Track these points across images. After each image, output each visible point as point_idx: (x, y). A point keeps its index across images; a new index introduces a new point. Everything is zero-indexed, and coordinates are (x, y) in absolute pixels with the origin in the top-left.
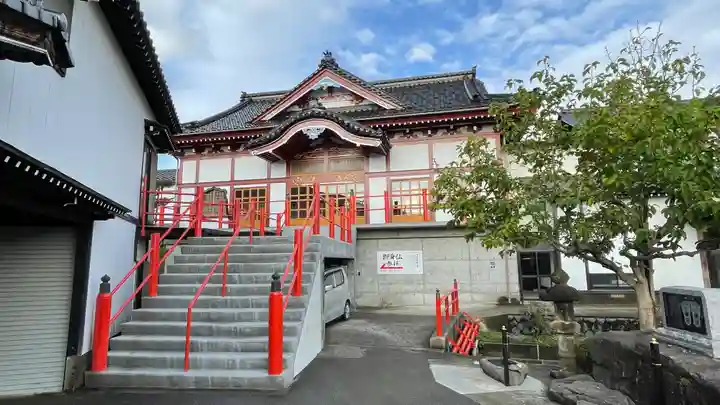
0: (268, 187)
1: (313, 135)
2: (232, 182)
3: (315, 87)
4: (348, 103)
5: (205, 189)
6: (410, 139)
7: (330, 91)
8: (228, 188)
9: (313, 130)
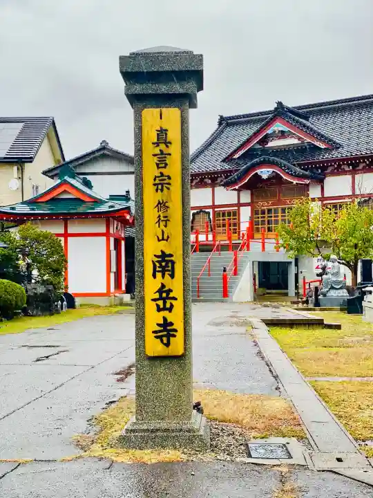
0: (239, 210)
1: (265, 176)
2: (213, 207)
3: (269, 131)
4: (296, 141)
5: (195, 211)
6: (338, 171)
7: (283, 132)
8: (211, 211)
9: (265, 173)
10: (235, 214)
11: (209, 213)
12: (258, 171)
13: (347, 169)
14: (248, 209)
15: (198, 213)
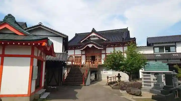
0: (82, 56)
1: (90, 47)
3: (91, 35)
4: (97, 38)
5: (69, 56)
6: (110, 47)
7: (94, 36)
8: (74, 56)
9: (90, 46)
10: (80, 57)
11: (73, 57)
12: (88, 45)
13: (112, 46)
14: (84, 56)
15: (70, 57)
